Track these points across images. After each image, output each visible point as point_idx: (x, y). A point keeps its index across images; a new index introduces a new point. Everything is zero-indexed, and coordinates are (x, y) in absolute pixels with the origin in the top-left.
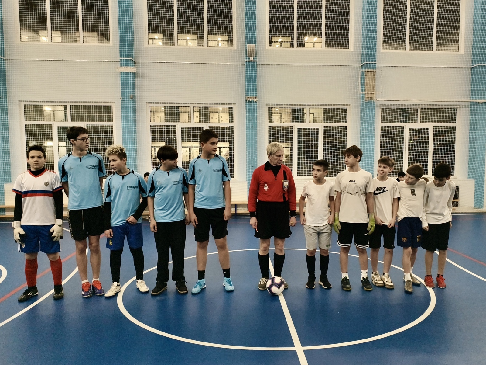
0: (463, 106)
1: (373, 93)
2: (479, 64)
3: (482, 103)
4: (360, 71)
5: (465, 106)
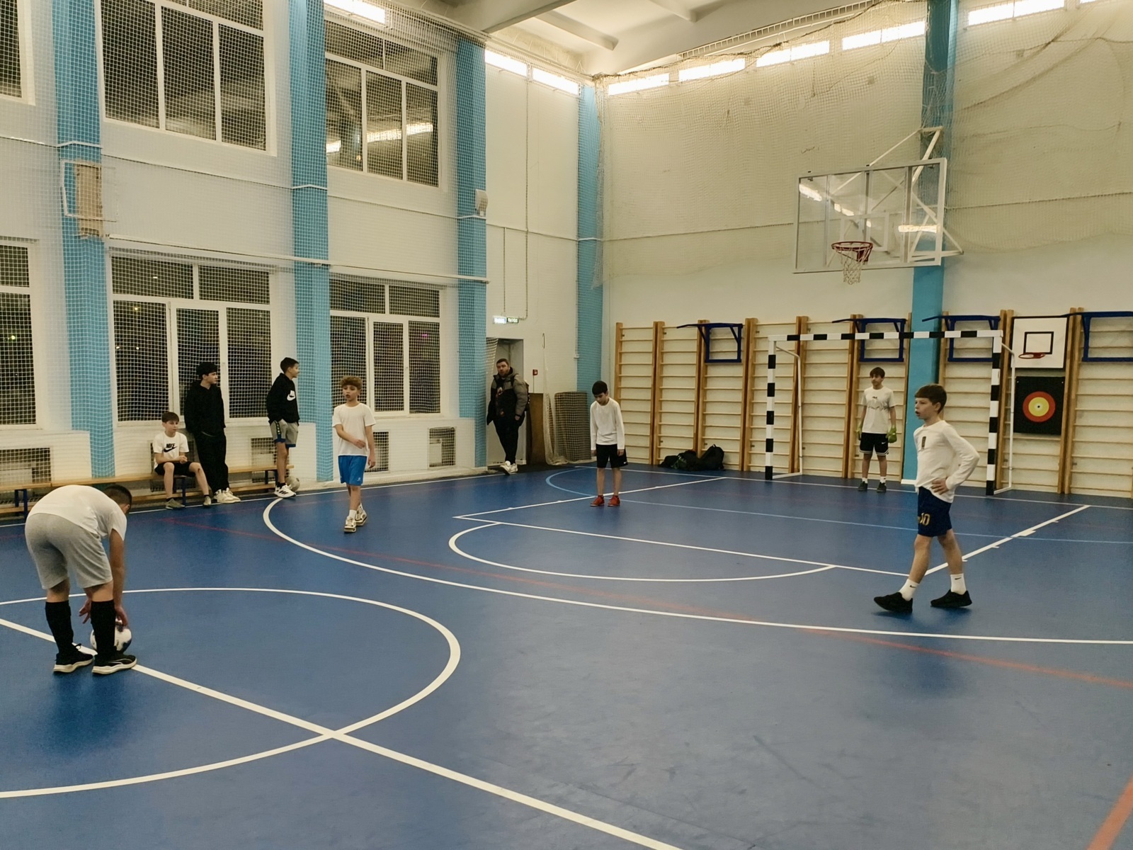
0: (281, 268)
1: (96, 218)
2: (309, 185)
3: (321, 266)
4: (63, 162)
5: (284, 270)
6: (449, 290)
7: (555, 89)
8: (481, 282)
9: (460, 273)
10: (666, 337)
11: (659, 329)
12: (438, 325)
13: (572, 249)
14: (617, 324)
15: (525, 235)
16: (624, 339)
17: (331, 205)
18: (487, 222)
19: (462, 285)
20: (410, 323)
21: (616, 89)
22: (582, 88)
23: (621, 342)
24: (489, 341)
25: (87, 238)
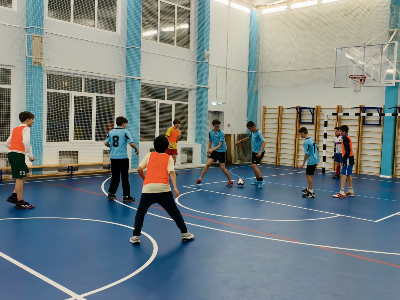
0: (120, 80)
1: (40, 58)
2: (133, 47)
3: (136, 80)
4: (27, 34)
5: (122, 81)
6: (192, 91)
7: (240, 11)
8: (206, 88)
9: (197, 84)
10: (283, 112)
11: (280, 109)
12: (187, 105)
13: (246, 75)
14: (264, 106)
15: (226, 69)
16: (266, 112)
17: (142, 55)
18: (209, 64)
19: (198, 89)
20: (176, 104)
21: (265, 11)
22: (252, 11)
23: (265, 114)
24: (209, 112)
25: (35, 66)
